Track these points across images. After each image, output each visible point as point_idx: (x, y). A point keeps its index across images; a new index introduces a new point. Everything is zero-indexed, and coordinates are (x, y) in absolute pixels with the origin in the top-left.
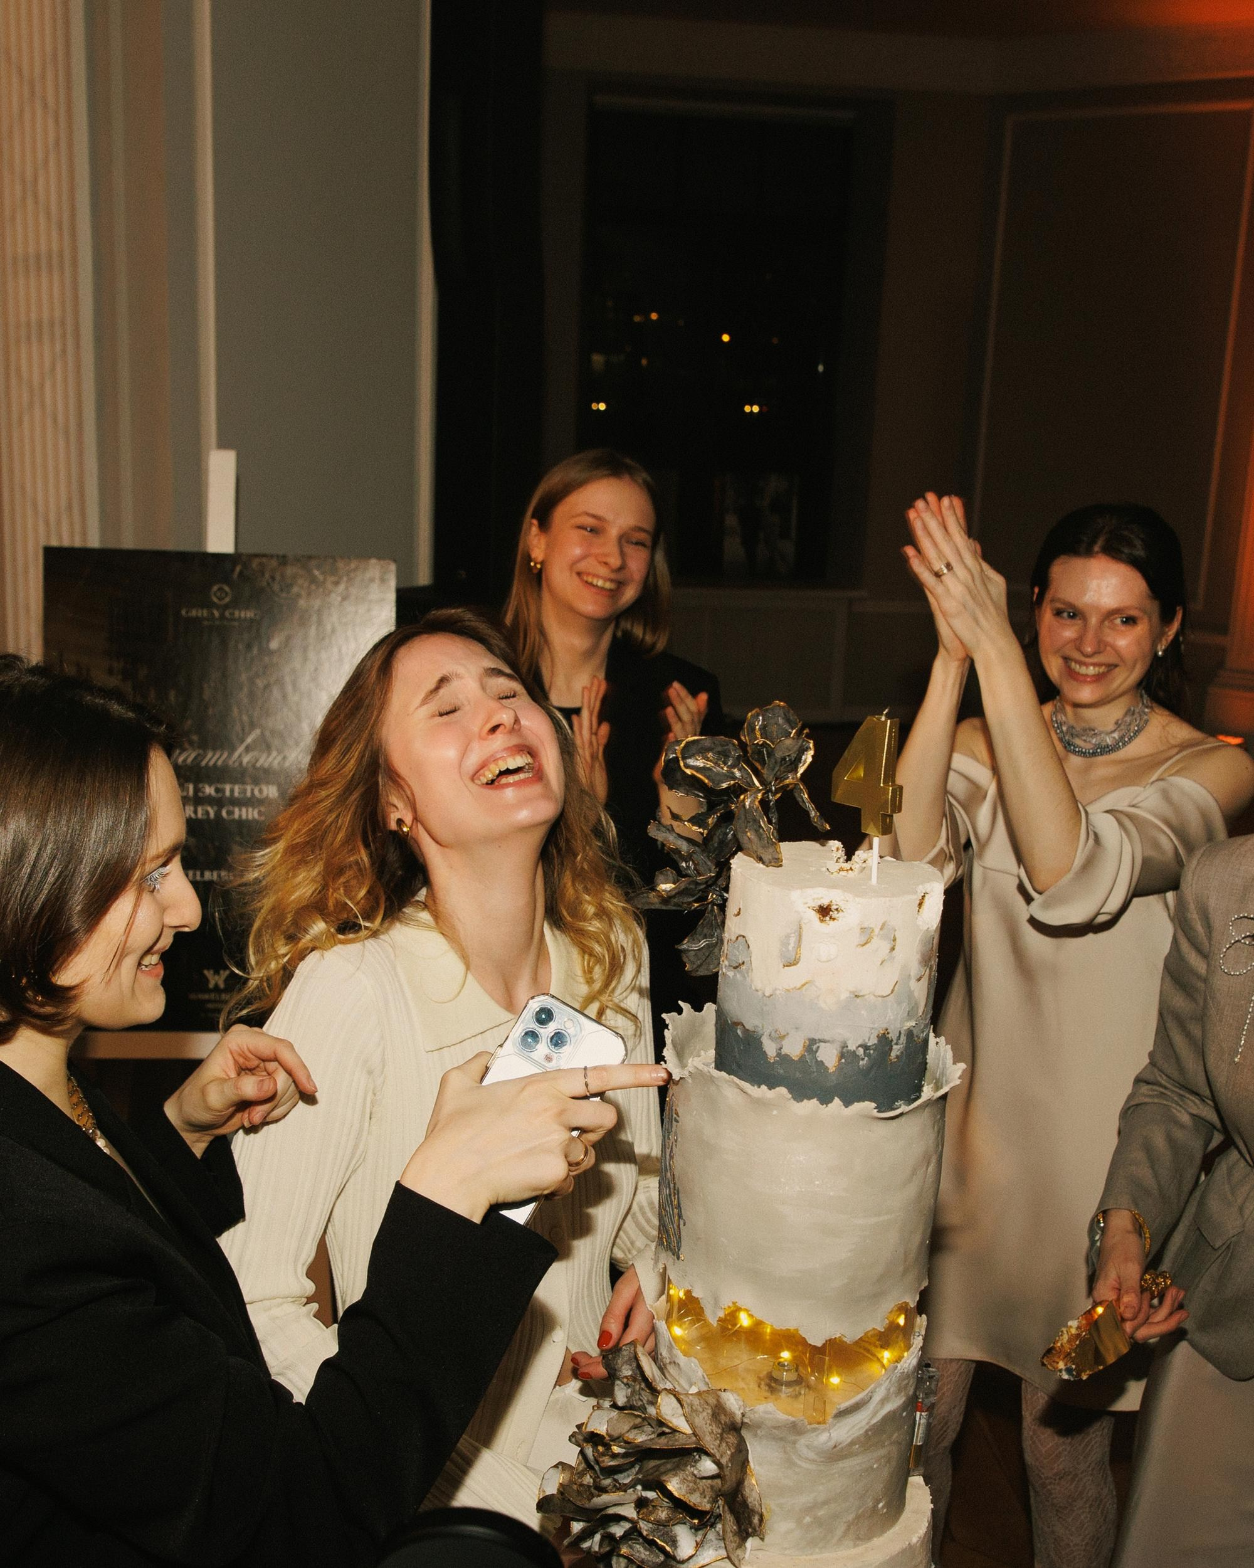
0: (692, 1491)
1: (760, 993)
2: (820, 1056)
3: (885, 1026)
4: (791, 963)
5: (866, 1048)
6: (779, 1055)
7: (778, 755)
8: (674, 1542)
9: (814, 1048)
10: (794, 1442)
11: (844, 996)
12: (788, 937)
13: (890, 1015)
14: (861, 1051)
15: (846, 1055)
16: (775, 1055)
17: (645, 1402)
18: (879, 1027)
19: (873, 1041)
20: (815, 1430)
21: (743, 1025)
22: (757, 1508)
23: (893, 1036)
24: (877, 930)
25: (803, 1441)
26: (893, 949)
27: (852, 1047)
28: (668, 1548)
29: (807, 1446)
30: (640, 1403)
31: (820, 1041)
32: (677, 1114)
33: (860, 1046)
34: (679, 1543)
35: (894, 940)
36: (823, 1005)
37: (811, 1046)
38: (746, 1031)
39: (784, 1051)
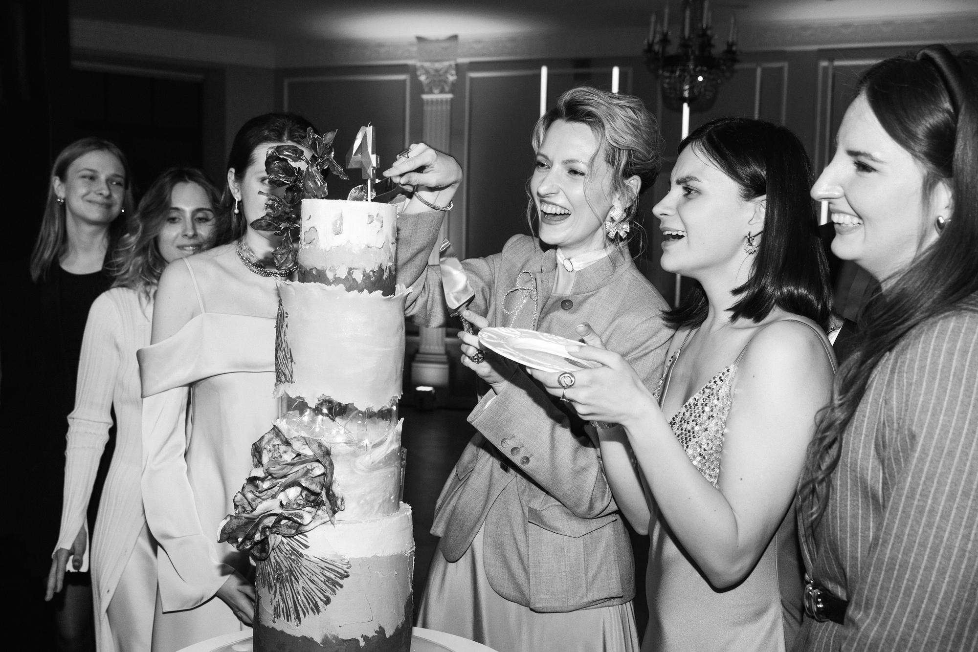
0: (312, 484)
1: (324, 251)
2: (354, 276)
3: (381, 262)
4: (338, 233)
5: (374, 272)
6: (335, 278)
7: (325, 142)
8: (301, 517)
9: (351, 272)
10: (355, 461)
11: (363, 247)
12: (336, 221)
13: (383, 258)
14: (371, 274)
15: (366, 276)
16: (333, 277)
17: (281, 452)
18: (379, 262)
19: (376, 269)
20: (364, 454)
21: (316, 268)
22: (340, 496)
23: (384, 268)
24: (375, 217)
25: (358, 461)
26: (382, 227)
27: (368, 271)
28: (299, 521)
29: (361, 463)
30: (279, 454)
31: (354, 269)
32: (287, 313)
33: (371, 271)
34: (304, 517)
35: (382, 222)
36: (354, 252)
37: (350, 271)
38: (317, 270)
39: (337, 276)
